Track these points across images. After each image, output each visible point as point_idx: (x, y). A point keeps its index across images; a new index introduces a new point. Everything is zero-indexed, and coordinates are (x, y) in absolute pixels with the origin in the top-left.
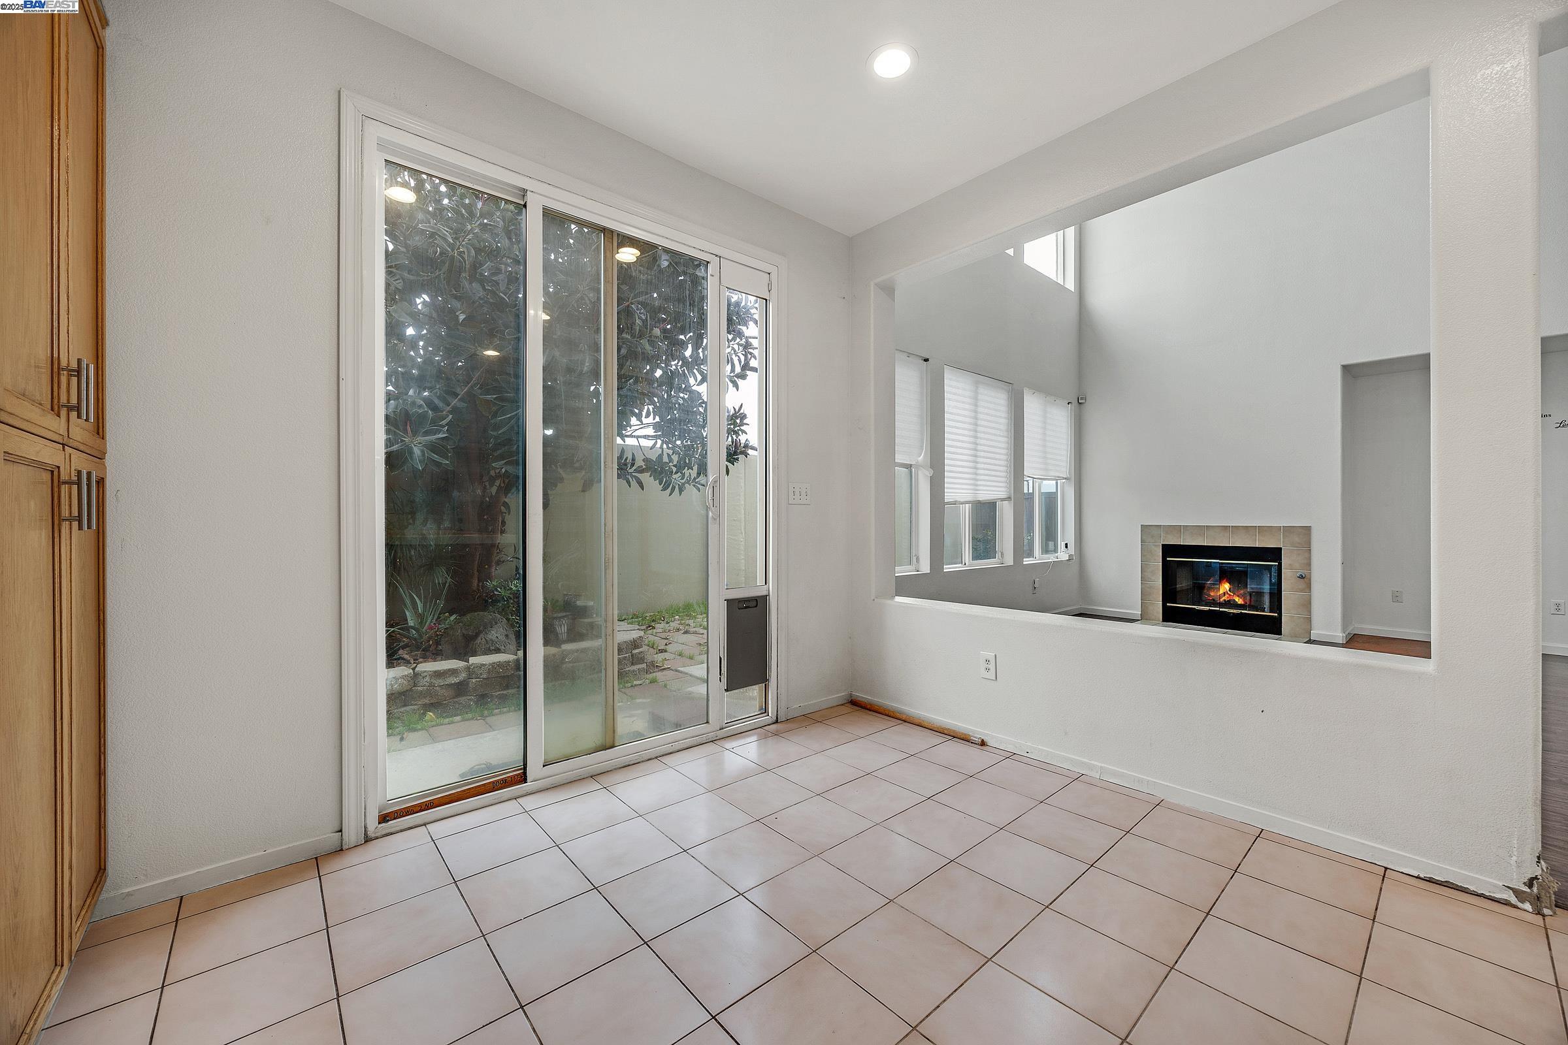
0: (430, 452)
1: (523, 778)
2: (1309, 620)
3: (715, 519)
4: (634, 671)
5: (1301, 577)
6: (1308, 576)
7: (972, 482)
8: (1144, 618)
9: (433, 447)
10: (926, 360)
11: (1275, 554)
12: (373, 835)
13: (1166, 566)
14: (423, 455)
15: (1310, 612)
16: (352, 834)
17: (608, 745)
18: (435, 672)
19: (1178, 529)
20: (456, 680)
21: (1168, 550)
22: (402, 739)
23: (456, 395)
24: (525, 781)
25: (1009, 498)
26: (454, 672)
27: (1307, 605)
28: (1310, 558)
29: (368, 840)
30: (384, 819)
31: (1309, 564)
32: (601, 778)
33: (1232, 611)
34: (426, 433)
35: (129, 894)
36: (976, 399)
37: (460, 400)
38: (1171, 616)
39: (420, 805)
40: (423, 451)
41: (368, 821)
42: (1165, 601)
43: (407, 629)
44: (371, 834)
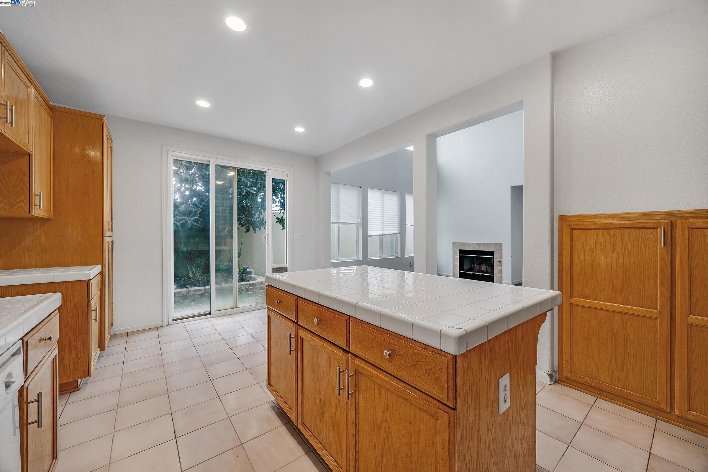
0: (193, 222)
1: (210, 314)
2: (502, 277)
3: (268, 245)
4: (260, 292)
5: (499, 261)
6: (501, 261)
7: (382, 228)
8: (453, 276)
9: (195, 221)
10: (361, 187)
11: (491, 253)
12: (171, 324)
13: (460, 258)
14: (191, 223)
15: (502, 274)
16: (165, 323)
17: (235, 307)
18: (194, 290)
19: (463, 244)
20: (201, 293)
21: (461, 252)
22: (183, 309)
23: (204, 201)
24: (210, 315)
25: (399, 233)
26: (200, 290)
27: (501, 272)
28: (502, 255)
29: (169, 325)
30: (173, 320)
31: (501, 257)
32: (231, 315)
33: (479, 274)
34: (193, 216)
35: (117, 330)
36: (383, 199)
37: (205, 203)
38: (462, 276)
39: (182, 318)
40: (191, 222)
41: (169, 320)
42: (460, 270)
43: (190, 278)
44: (170, 323)
